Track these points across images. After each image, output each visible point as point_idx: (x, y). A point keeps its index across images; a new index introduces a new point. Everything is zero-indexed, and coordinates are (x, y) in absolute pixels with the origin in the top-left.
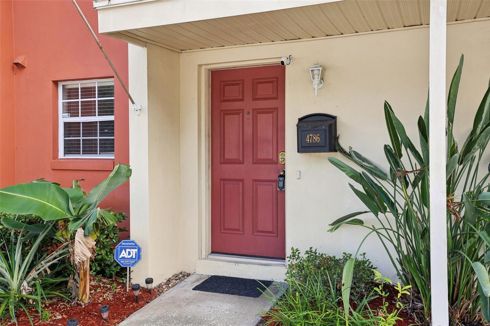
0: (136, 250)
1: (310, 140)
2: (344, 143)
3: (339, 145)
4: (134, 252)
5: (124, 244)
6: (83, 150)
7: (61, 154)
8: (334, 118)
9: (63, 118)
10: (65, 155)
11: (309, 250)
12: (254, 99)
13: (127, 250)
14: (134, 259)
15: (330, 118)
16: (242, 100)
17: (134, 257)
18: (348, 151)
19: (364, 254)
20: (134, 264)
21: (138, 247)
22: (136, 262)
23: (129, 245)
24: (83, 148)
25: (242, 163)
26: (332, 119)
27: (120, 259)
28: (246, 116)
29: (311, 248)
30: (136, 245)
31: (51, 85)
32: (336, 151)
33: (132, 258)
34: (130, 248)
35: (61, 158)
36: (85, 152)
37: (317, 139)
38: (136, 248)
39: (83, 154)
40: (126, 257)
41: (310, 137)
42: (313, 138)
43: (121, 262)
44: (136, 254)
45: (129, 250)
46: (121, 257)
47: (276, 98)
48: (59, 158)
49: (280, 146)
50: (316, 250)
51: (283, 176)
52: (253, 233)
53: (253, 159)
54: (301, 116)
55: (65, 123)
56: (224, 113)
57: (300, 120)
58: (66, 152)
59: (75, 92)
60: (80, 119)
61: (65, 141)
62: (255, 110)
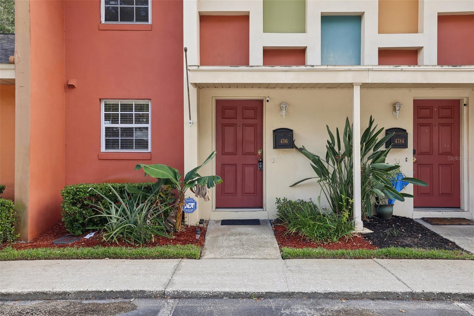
0: (194, 204)
1: (282, 142)
2: (298, 144)
3: (294, 145)
4: (192, 205)
5: (187, 200)
6: (121, 146)
7: (103, 149)
8: (292, 131)
9: (105, 124)
10: (106, 150)
11: (284, 199)
12: (243, 118)
13: (189, 204)
14: (193, 209)
15: (289, 131)
16: (236, 118)
17: (193, 207)
18: (300, 147)
19: (311, 199)
20: (193, 211)
21: (195, 202)
22: (194, 210)
23: (190, 201)
24: (121, 145)
25: (236, 154)
26: (290, 131)
27: (185, 209)
28: (238, 128)
29: (285, 198)
30: (194, 201)
32: (293, 148)
33: (191, 208)
34: (190, 203)
35: (103, 151)
36: (122, 148)
37: (286, 141)
38: (194, 203)
39: (121, 149)
40: (188, 208)
41: (283, 140)
42: (284, 141)
43: (186, 211)
44: (194, 206)
45: (190, 204)
46: (185, 208)
47: (257, 118)
48: (101, 151)
49: (259, 146)
50: (287, 199)
51: (262, 162)
52: (242, 194)
53: (242, 153)
54: (274, 129)
55: (106, 128)
56: (224, 125)
57: (274, 131)
58: (107, 147)
59: (115, 107)
60: (120, 125)
61: (106, 140)
62: (243, 124)
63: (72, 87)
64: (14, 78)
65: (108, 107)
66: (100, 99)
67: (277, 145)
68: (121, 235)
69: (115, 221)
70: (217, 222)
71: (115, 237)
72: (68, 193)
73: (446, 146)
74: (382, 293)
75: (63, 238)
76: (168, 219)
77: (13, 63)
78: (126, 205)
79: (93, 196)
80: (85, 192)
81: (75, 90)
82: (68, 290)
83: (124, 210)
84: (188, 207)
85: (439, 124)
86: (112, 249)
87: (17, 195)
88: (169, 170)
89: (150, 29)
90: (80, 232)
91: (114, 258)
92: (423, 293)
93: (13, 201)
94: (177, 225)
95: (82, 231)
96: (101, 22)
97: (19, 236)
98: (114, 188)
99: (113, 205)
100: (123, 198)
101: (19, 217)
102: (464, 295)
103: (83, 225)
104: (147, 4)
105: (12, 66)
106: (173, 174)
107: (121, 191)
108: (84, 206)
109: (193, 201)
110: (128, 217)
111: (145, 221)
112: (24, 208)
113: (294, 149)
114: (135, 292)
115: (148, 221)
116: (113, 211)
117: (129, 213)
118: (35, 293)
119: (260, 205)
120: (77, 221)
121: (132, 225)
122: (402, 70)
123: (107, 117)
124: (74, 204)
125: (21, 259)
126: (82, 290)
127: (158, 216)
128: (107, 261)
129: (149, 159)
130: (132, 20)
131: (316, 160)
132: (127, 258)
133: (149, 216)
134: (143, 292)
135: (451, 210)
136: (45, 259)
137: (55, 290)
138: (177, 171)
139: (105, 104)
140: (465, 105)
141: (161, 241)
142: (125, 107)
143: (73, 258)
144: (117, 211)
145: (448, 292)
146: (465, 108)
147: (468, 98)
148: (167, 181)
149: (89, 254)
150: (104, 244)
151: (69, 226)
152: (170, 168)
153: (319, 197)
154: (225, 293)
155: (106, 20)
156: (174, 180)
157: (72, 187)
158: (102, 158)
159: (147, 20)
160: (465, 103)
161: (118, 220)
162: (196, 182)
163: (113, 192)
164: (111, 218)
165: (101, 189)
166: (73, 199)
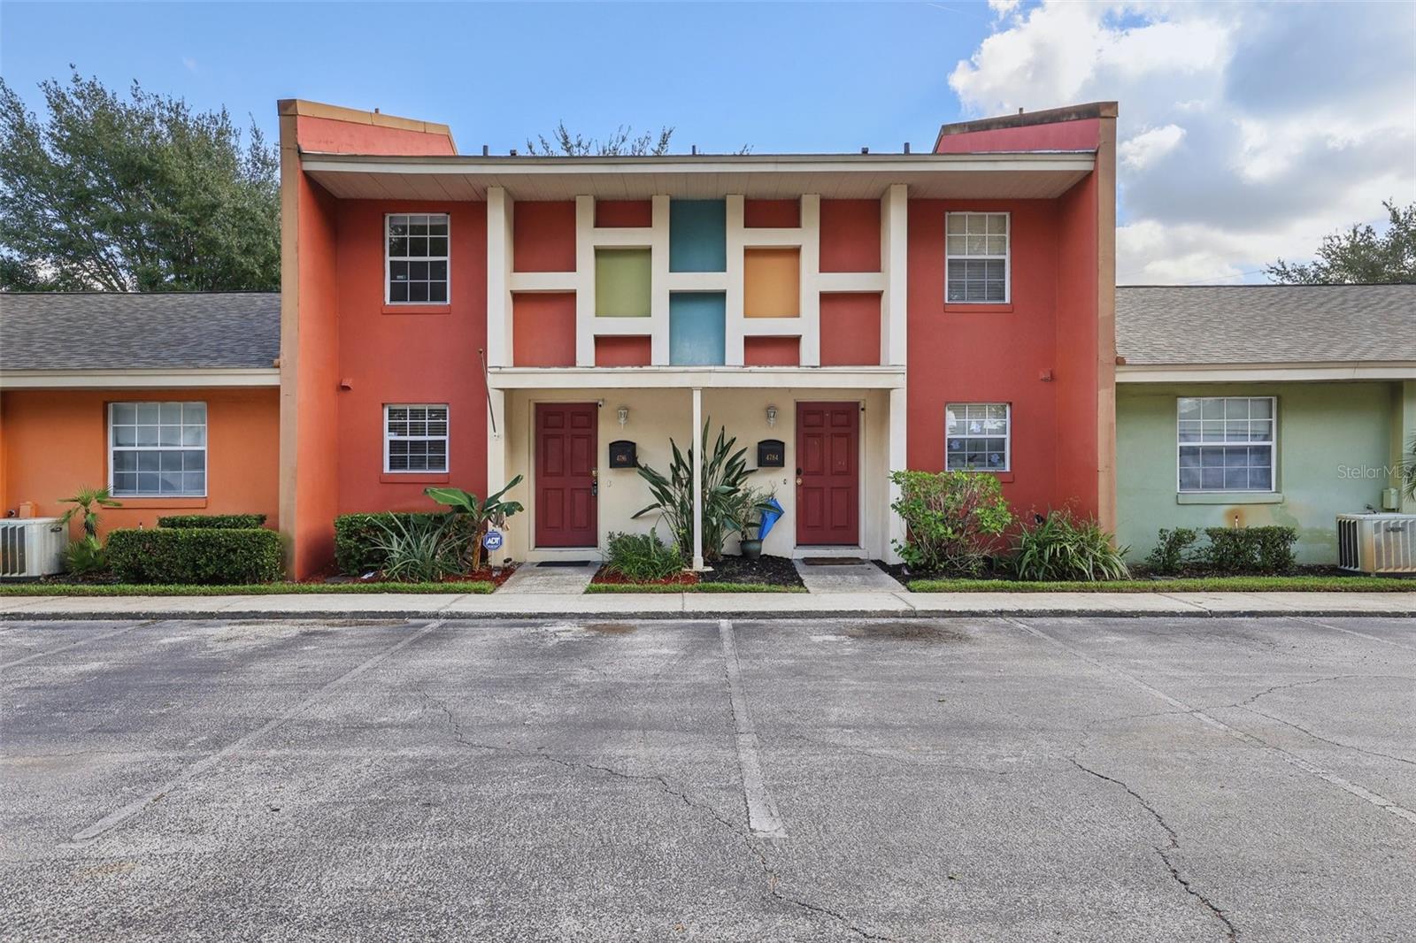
1: (619, 459)
2: (642, 462)
3: (637, 463)
4: (497, 539)
5: (490, 534)
7: (387, 469)
8: (634, 444)
9: (389, 437)
10: (391, 470)
12: (573, 427)
13: (493, 538)
15: (631, 444)
16: (562, 427)
17: (498, 543)
18: (643, 466)
22: (499, 547)
23: (494, 535)
24: (410, 464)
25: (562, 476)
28: (566, 440)
31: (381, 406)
32: (634, 467)
33: (496, 544)
35: (387, 473)
36: (412, 467)
37: (624, 458)
38: (499, 537)
39: (410, 468)
41: (620, 457)
43: (489, 546)
44: (499, 541)
46: (488, 543)
47: (590, 427)
48: (385, 472)
49: (593, 463)
51: (597, 485)
52: (571, 529)
53: (571, 473)
54: (611, 442)
55: (391, 441)
56: (547, 437)
57: (611, 445)
58: (392, 467)
59: (403, 413)
60: (408, 438)
61: (391, 457)
62: (572, 436)
63: (347, 388)
64: (278, 384)
65: (392, 413)
66: (383, 405)
67: (614, 464)
68: (404, 572)
69: (398, 556)
70: (533, 564)
71: (396, 573)
72: (343, 523)
73: (841, 464)
74: (652, 613)
75: (336, 578)
76: (465, 555)
77: (278, 367)
78: (411, 537)
79: (373, 527)
80: (362, 523)
81: (350, 391)
82: (344, 610)
83: (408, 544)
84: (492, 542)
85: (832, 434)
86: (392, 584)
87: (282, 525)
88: (463, 495)
89: (448, 311)
90: (356, 571)
91: (393, 593)
92: (692, 613)
93: (278, 531)
94: (474, 563)
95: (359, 570)
96: (385, 303)
97: (284, 574)
98: (397, 518)
99: (395, 537)
100: (408, 531)
101: (285, 552)
102: (732, 613)
103: (360, 562)
104: (446, 279)
105: (277, 371)
106: (468, 501)
107: (406, 522)
108: (362, 540)
109: (498, 535)
110: (413, 551)
111: (433, 556)
112: (291, 541)
113: (637, 469)
114: (409, 613)
115: (437, 557)
116: (395, 544)
117: (414, 546)
118: (313, 613)
119: (593, 543)
120: (353, 557)
121: (418, 561)
122: (750, 372)
123: (392, 428)
124: (349, 537)
125: (292, 593)
126: (357, 610)
127: (450, 551)
128: (386, 595)
129: (444, 483)
130: (426, 300)
131: (656, 480)
132: (408, 593)
133: (439, 551)
134: (418, 613)
135: (845, 547)
136: (318, 593)
137: (331, 610)
138: (473, 496)
139: (390, 410)
140: (863, 409)
141: (449, 577)
142: (415, 414)
143: (347, 593)
144: (400, 544)
145: (716, 610)
146: (863, 412)
147: (865, 400)
148: (461, 509)
149: (366, 589)
150: (383, 581)
151: (343, 564)
152: (465, 493)
153: (654, 529)
154: (497, 613)
155: (392, 300)
156: (470, 509)
157: (346, 517)
158: (386, 482)
159: (446, 300)
160: (862, 406)
161: (401, 554)
162: (495, 510)
163: (396, 523)
164: (392, 551)
165: (382, 519)
166: (347, 531)
